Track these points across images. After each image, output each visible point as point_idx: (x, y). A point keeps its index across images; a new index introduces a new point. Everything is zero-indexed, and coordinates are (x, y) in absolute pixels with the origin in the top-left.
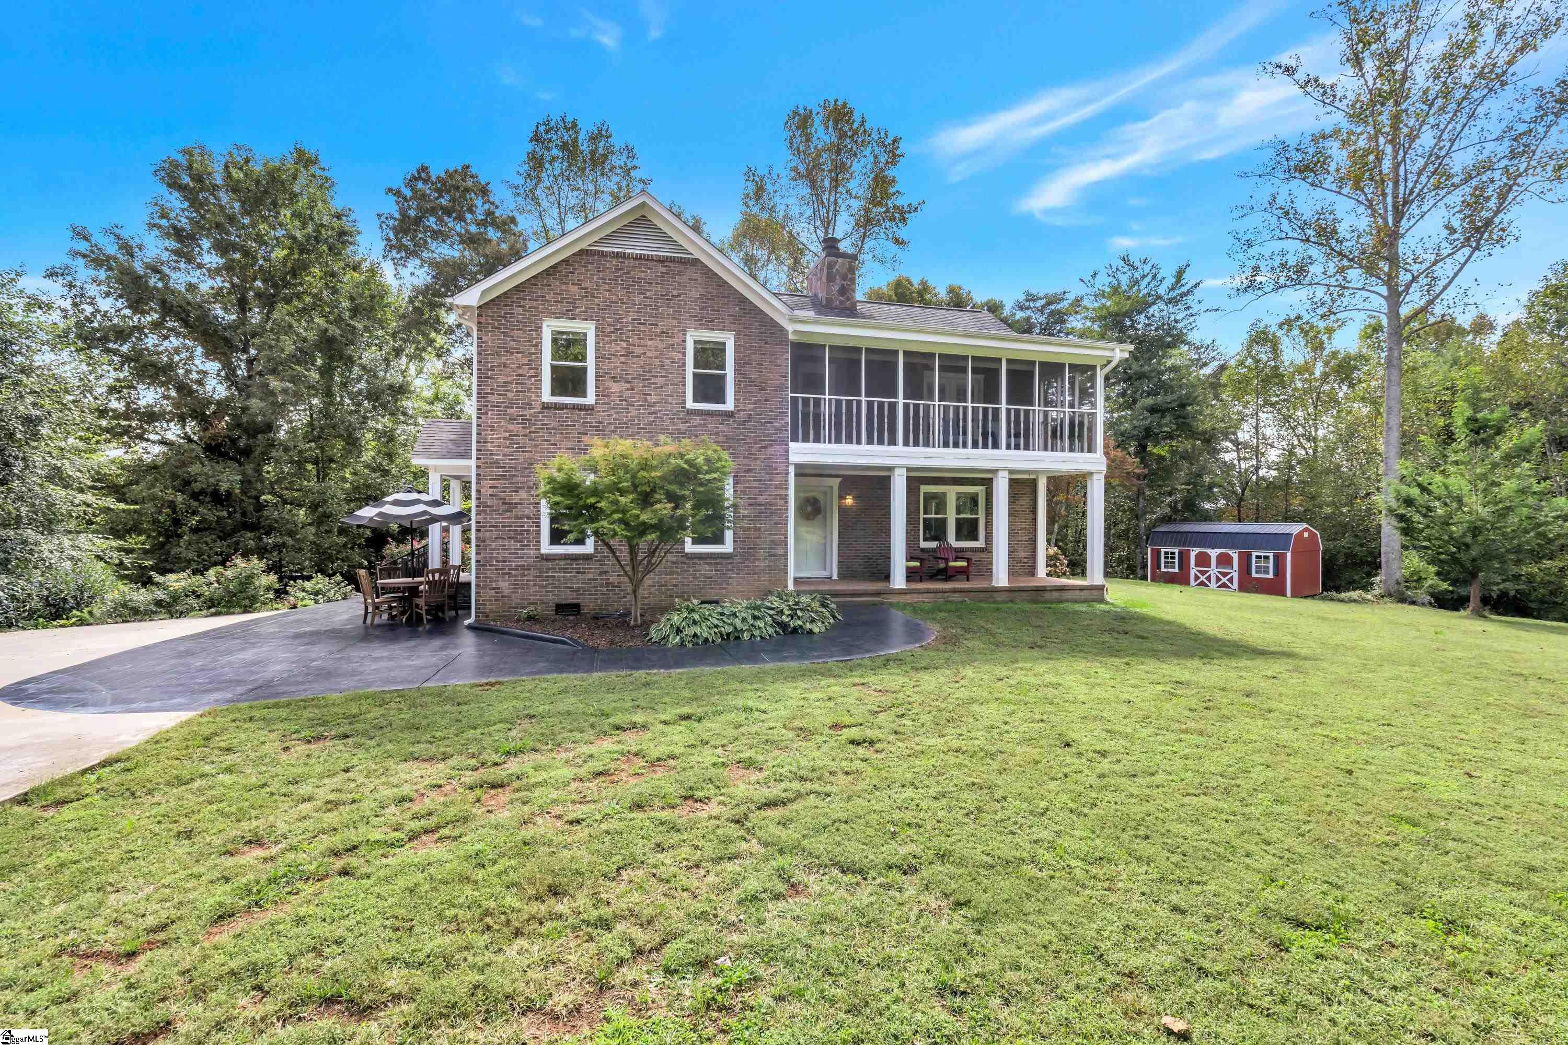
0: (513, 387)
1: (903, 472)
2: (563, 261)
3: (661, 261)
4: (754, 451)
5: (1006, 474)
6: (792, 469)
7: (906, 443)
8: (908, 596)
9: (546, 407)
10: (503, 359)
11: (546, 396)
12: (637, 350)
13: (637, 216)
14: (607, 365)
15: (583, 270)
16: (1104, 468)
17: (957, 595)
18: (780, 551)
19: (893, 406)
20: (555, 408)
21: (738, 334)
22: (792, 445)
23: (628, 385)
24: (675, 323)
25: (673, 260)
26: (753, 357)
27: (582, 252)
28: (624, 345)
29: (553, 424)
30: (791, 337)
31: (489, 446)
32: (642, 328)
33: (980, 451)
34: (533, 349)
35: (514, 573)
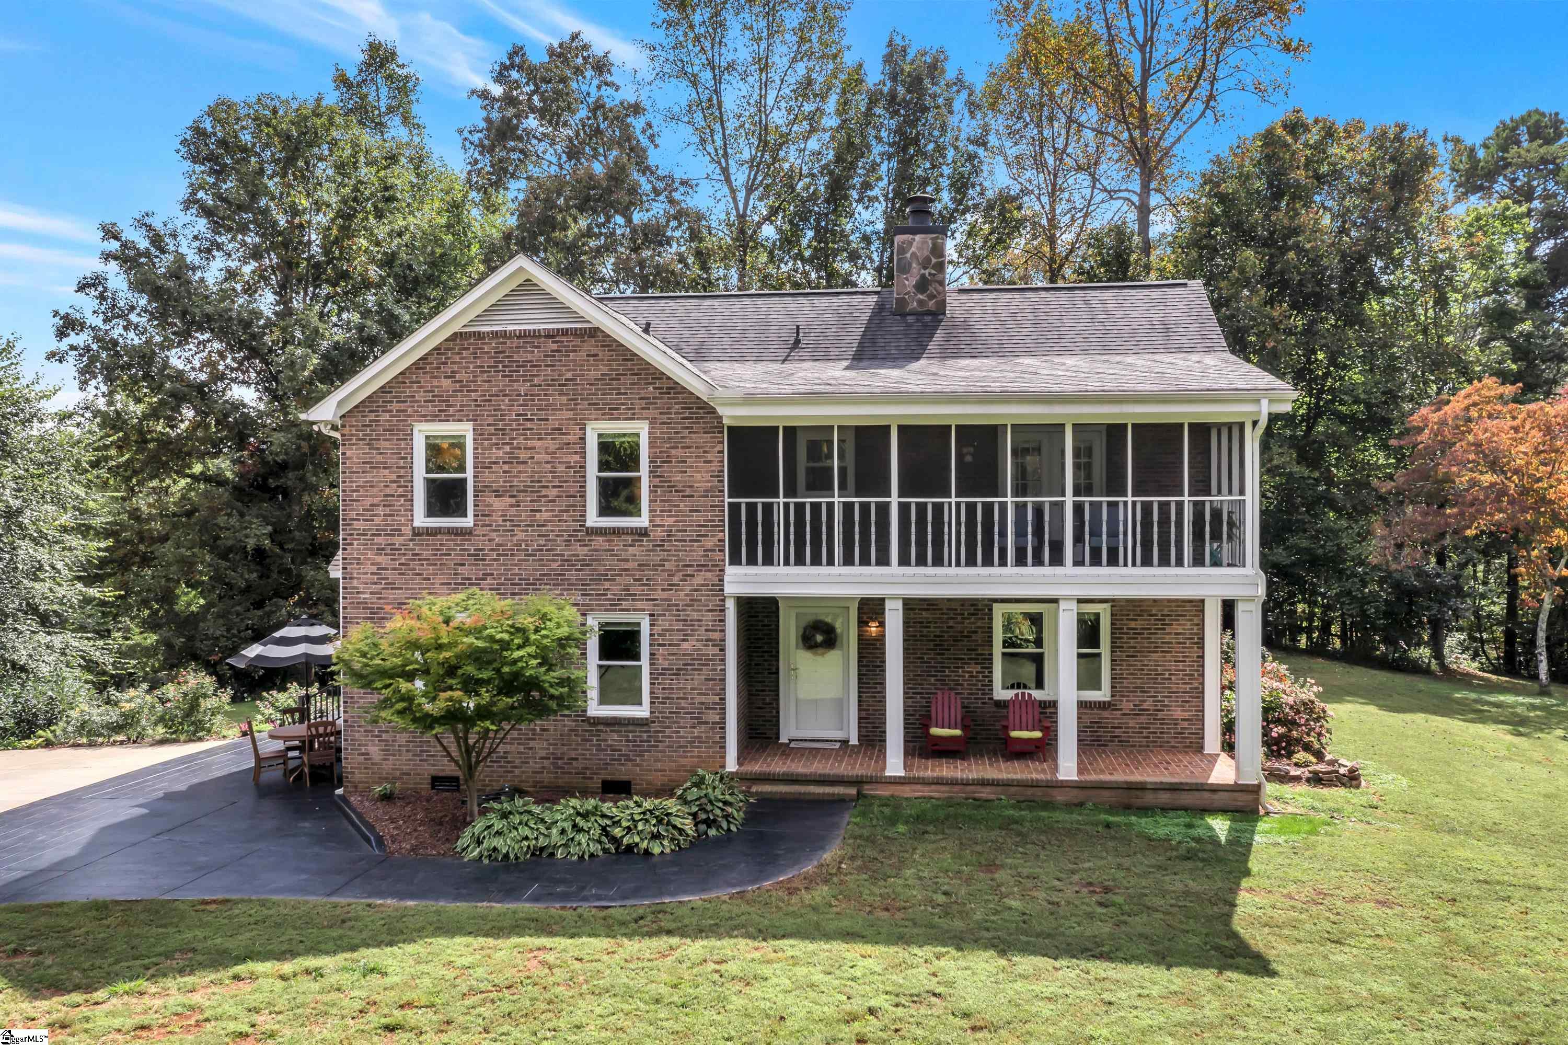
0: (381, 511)
1: (899, 605)
2: (435, 349)
3: (550, 335)
4: (675, 580)
5: (1074, 606)
6: (731, 605)
7: (904, 561)
8: (907, 788)
9: (417, 532)
10: (369, 477)
11: (421, 519)
12: (523, 455)
13: (521, 281)
14: (487, 476)
15: (457, 358)
16: (1261, 591)
17: (988, 789)
18: (713, 717)
19: (884, 509)
20: (428, 534)
21: (653, 421)
22: (731, 571)
23: (513, 501)
24: (570, 414)
25: (565, 332)
26: (673, 452)
27: (455, 336)
28: (507, 448)
29: (426, 554)
30: (726, 421)
31: (355, 583)
32: (529, 425)
33: (1030, 570)
34: (402, 463)
35: (384, 736)
